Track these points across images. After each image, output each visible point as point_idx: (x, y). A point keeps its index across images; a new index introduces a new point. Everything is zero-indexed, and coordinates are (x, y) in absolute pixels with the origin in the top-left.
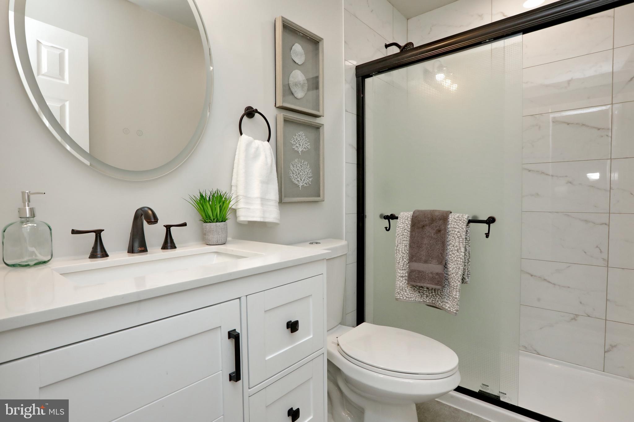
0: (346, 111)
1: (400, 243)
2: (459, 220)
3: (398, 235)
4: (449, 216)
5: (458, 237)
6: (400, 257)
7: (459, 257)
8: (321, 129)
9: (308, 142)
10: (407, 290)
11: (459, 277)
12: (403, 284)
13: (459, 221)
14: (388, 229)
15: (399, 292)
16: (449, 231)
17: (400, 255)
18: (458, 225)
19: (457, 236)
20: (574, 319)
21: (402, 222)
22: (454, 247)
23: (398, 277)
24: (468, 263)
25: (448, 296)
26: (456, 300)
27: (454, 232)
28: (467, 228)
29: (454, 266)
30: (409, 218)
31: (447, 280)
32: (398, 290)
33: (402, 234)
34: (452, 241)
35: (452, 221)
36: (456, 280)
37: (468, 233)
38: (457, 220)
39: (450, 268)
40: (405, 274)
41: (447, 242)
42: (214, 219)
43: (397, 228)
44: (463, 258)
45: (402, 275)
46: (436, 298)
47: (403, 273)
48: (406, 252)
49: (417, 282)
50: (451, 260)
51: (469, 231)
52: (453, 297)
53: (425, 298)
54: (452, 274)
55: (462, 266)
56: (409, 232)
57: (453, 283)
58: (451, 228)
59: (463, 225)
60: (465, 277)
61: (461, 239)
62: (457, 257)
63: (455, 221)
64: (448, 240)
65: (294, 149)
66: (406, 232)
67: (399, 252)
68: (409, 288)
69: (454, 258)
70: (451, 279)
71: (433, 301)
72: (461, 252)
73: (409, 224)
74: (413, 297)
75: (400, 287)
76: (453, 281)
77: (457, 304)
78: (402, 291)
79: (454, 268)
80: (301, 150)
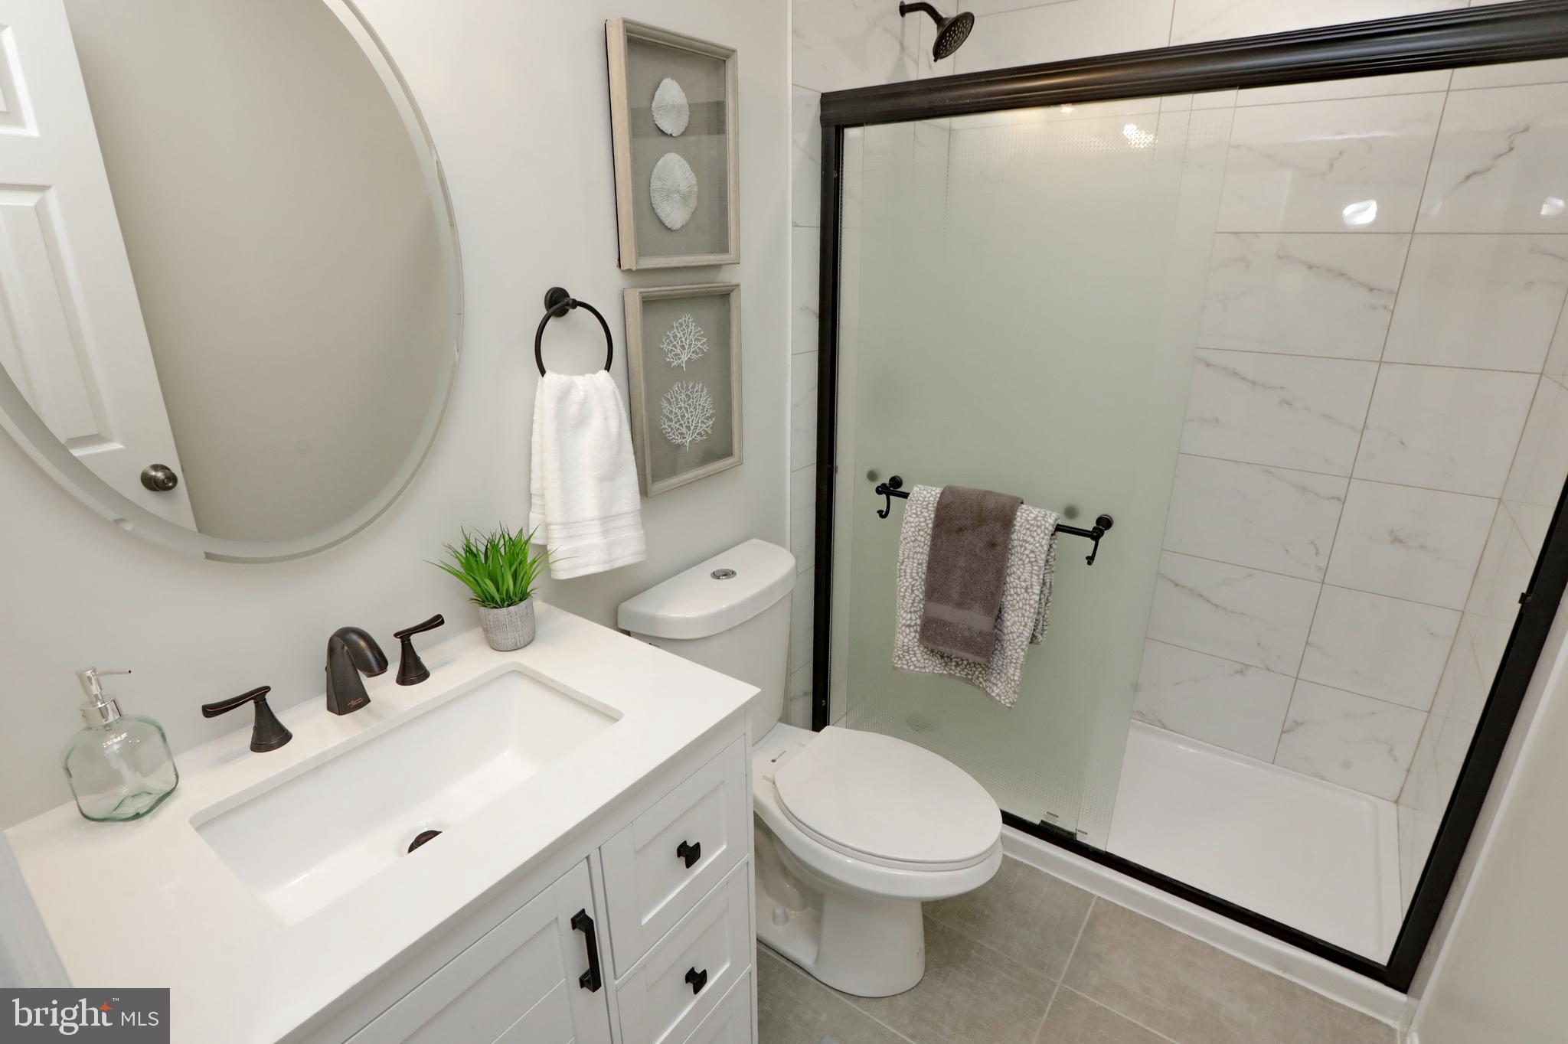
0: (795, 225)
1: (908, 558)
2: (1037, 526)
3: (905, 539)
4: (1016, 514)
5: (1030, 562)
6: (908, 587)
7: (1028, 602)
8: (733, 297)
9: (702, 336)
10: (918, 652)
11: (1023, 642)
12: (909, 640)
13: (1035, 528)
14: (883, 515)
15: (901, 656)
16: (1013, 547)
17: (907, 581)
18: (1033, 537)
19: (1028, 560)
20: (1241, 672)
21: (914, 511)
22: (1020, 581)
23: (900, 625)
24: (1046, 604)
25: (998, 671)
26: (1013, 684)
27: (1023, 549)
28: (1052, 542)
29: (1016, 619)
30: (931, 505)
31: (999, 641)
32: (899, 652)
33: (913, 539)
34: (1017, 567)
35: (1021, 526)
36: (1016, 647)
37: (1051, 550)
38: (1032, 525)
39: (1008, 621)
40: (916, 620)
41: (1008, 567)
42: (503, 601)
43: (904, 525)
44: (1036, 605)
45: (908, 622)
46: (975, 672)
47: (911, 619)
48: (920, 577)
49: (938, 644)
50: (1012, 606)
51: (1054, 546)
52: (1009, 677)
53: (953, 668)
54: (1011, 633)
55: (1032, 621)
56: (929, 537)
57: (1010, 650)
58: (1018, 540)
59: (1043, 538)
60: (1036, 634)
61: (1036, 568)
62: (1024, 601)
63: (1028, 526)
64: (1009, 565)
65: (671, 363)
66: (922, 536)
67: (905, 575)
68: (922, 649)
69: (1018, 602)
70: (1008, 643)
71: (967, 674)
72: (1034, 593)
73: (931, 519)
74: (929, 666)
75: (903, 646)
76: (1010, 647)
77: (1014, 692)
78: (906, 654)
79: (1015, 623)
80: (686, 359)
